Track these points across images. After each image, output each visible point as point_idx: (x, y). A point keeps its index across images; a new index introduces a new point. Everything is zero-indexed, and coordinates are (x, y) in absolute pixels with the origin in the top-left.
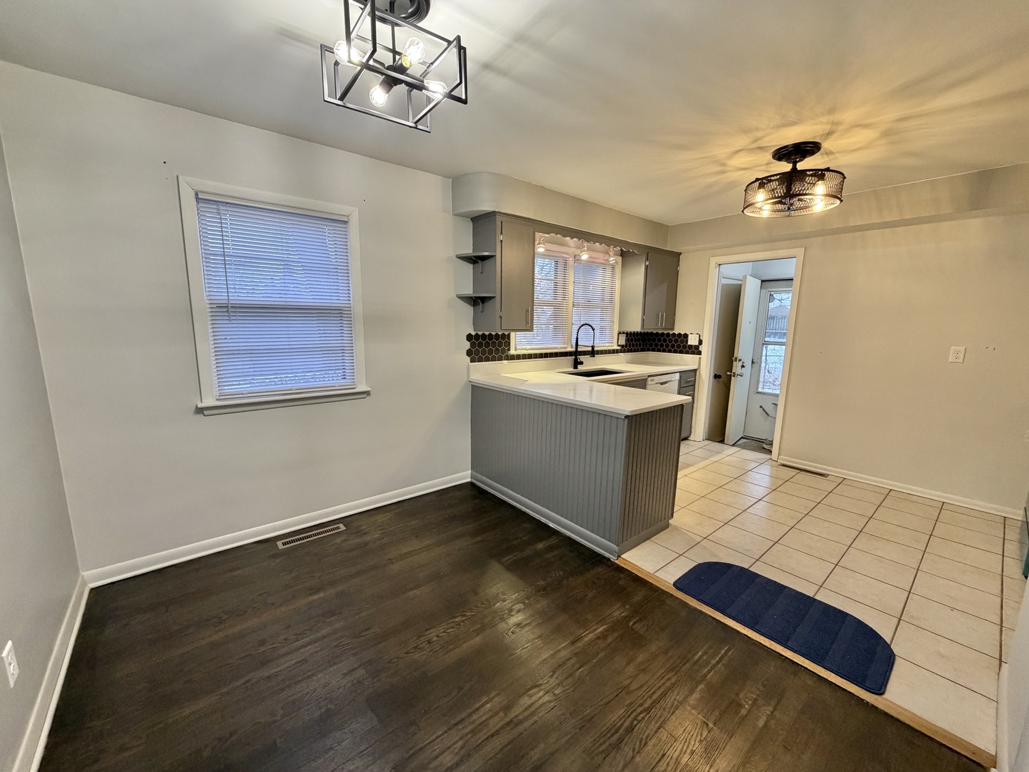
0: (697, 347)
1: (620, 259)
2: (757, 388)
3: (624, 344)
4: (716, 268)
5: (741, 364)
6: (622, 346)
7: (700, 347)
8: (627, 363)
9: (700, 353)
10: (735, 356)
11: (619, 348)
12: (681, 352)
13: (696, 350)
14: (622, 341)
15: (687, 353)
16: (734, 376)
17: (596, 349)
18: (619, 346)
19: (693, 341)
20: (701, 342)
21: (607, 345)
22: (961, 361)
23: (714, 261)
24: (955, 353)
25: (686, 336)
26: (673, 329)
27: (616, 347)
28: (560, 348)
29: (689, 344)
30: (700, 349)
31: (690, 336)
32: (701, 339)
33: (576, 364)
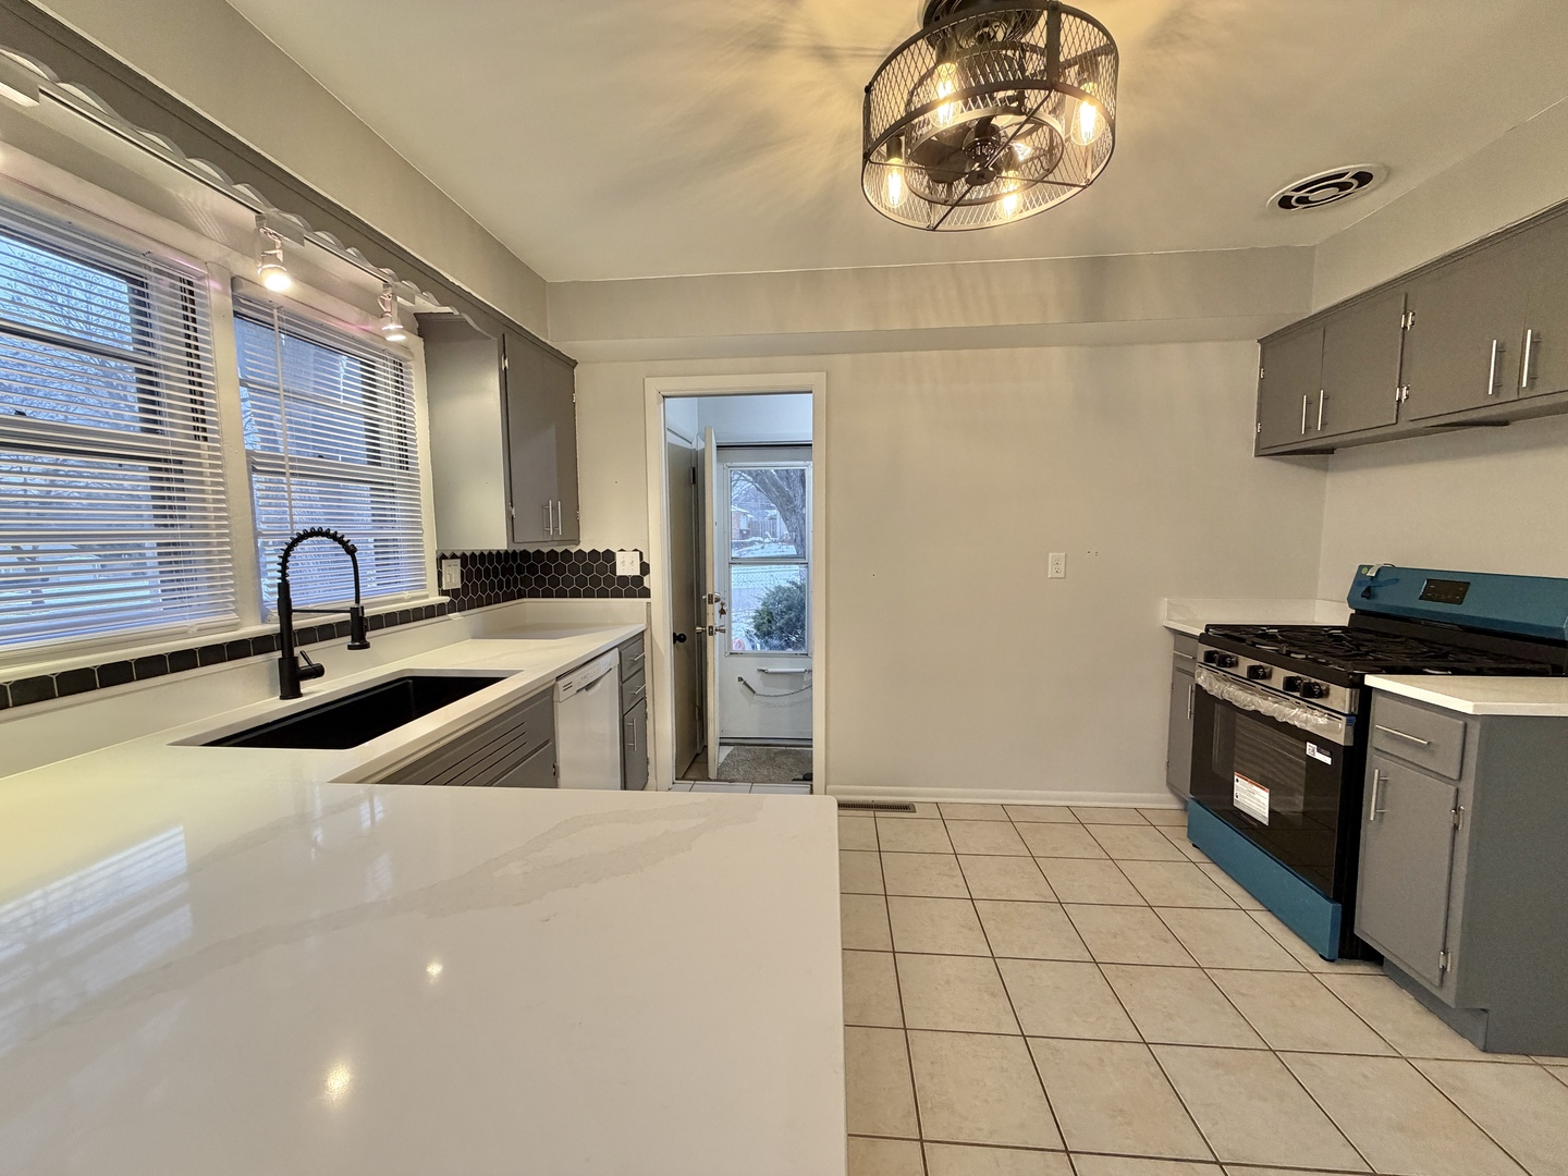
0: (638, 580)
1: (418, 344)
2: (730, 646)
3: (459, 586)
4: (659, 403)
6: (453, 593)
7: (645, 578)
8: (476, 636)
9: (646, 593)
10: (709, 592)
11: (446, 599)
12: (603, 594)
13: (635, 587)
14: (453, 578)
15: (617, 594)
16: (711, 634)
17: (368, 612)
18: (444, 593)
19: (626, 566)
20: (645, 568)
21: (406, 595)
22: (1062, 575)
23: (654, 386)
24: (1055, 563)
25: (609, 556)
26: (577, 542)
27: (436, 599)
28: (202, 631)
29: (618, 574)
30: (646, 584)
31: (619, 557)
32: (645, 560)
33: (291, 678)
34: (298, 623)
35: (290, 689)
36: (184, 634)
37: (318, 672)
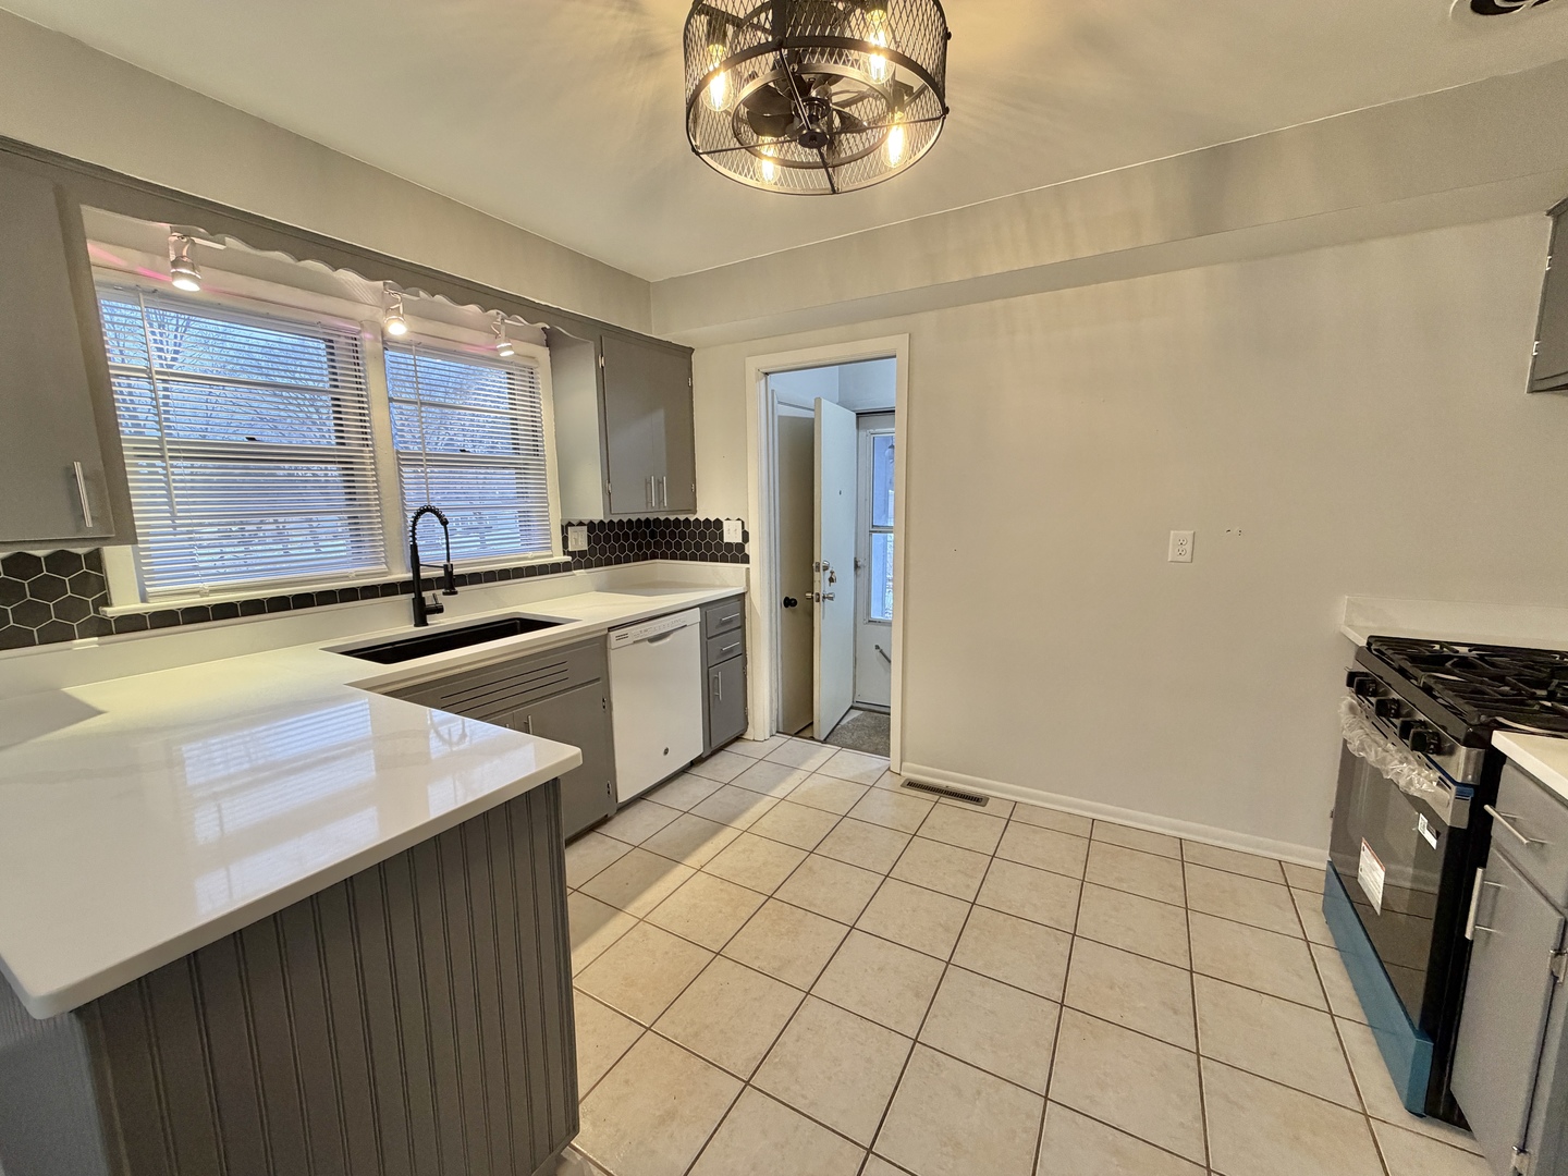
0: (740, 547)
1: (543, 353)
2: (869, 614)
3: (585, 547)
4: (758, 380)
5: (828, 573)
6: (582, 554)
7: (746, 546)
8: (599, 590)
9: (746, 559)
10: (816, 560)
11: (569, 558)
12: (714, 559)
13: (737, 554)
14: (579, 541)
15: (724, 559)
16: (818, 601)
18: (570, 553)
19: (731, 535)
20: (745, 536)
21: (530, 554)
22: (1187, 557)
23: (754, 364)
24: (1177, 542)
25: (718, 523)
26: (695, 512)
27: (560, 558)
28: (358, 576)
29: (725, 541)
30: (746, 552)
31: (725, 524)
32: (746, 529)
33: (422, 613)
34: (424, 574)
35: (421, 621)
36: (346, 578)
37: (439, 610)
